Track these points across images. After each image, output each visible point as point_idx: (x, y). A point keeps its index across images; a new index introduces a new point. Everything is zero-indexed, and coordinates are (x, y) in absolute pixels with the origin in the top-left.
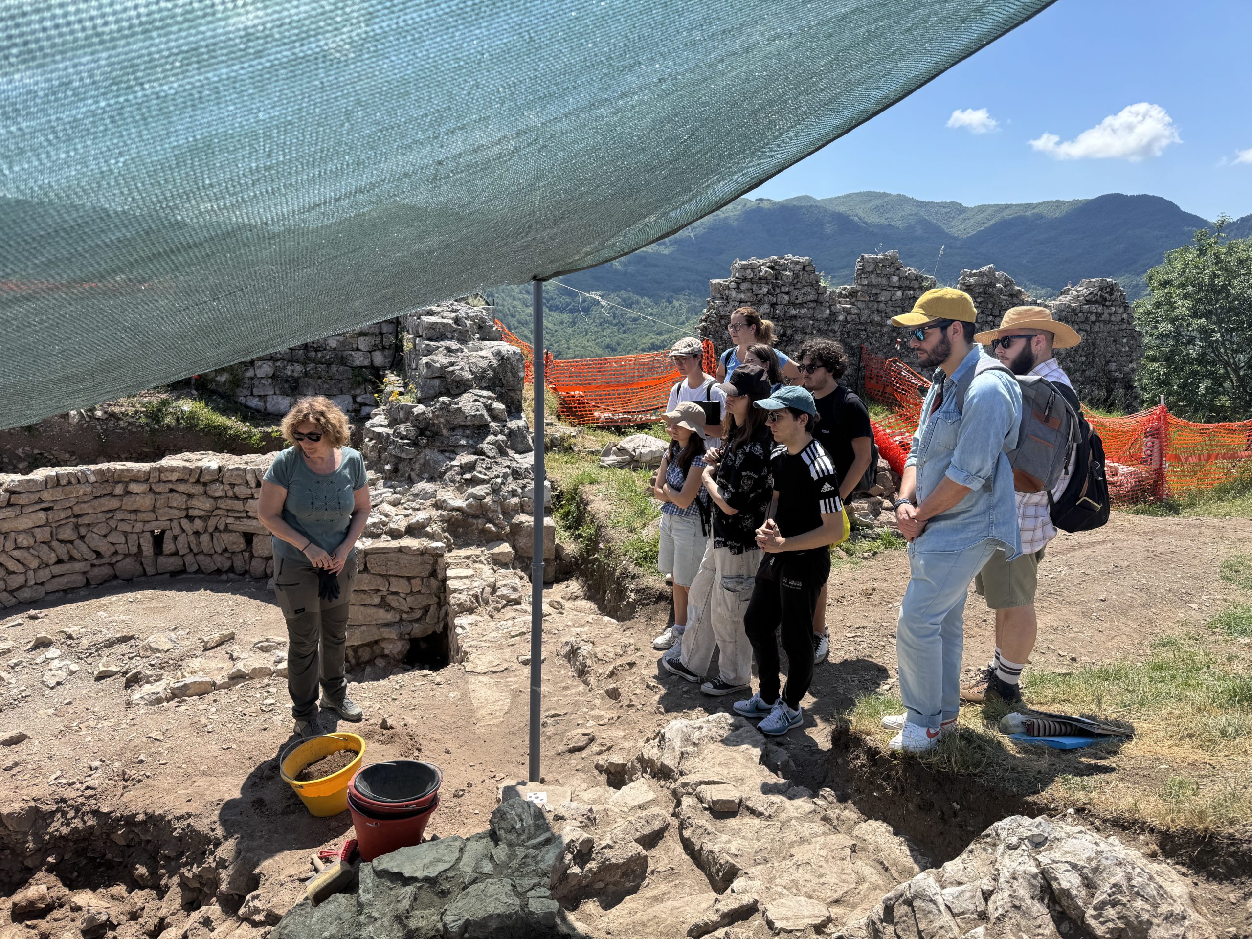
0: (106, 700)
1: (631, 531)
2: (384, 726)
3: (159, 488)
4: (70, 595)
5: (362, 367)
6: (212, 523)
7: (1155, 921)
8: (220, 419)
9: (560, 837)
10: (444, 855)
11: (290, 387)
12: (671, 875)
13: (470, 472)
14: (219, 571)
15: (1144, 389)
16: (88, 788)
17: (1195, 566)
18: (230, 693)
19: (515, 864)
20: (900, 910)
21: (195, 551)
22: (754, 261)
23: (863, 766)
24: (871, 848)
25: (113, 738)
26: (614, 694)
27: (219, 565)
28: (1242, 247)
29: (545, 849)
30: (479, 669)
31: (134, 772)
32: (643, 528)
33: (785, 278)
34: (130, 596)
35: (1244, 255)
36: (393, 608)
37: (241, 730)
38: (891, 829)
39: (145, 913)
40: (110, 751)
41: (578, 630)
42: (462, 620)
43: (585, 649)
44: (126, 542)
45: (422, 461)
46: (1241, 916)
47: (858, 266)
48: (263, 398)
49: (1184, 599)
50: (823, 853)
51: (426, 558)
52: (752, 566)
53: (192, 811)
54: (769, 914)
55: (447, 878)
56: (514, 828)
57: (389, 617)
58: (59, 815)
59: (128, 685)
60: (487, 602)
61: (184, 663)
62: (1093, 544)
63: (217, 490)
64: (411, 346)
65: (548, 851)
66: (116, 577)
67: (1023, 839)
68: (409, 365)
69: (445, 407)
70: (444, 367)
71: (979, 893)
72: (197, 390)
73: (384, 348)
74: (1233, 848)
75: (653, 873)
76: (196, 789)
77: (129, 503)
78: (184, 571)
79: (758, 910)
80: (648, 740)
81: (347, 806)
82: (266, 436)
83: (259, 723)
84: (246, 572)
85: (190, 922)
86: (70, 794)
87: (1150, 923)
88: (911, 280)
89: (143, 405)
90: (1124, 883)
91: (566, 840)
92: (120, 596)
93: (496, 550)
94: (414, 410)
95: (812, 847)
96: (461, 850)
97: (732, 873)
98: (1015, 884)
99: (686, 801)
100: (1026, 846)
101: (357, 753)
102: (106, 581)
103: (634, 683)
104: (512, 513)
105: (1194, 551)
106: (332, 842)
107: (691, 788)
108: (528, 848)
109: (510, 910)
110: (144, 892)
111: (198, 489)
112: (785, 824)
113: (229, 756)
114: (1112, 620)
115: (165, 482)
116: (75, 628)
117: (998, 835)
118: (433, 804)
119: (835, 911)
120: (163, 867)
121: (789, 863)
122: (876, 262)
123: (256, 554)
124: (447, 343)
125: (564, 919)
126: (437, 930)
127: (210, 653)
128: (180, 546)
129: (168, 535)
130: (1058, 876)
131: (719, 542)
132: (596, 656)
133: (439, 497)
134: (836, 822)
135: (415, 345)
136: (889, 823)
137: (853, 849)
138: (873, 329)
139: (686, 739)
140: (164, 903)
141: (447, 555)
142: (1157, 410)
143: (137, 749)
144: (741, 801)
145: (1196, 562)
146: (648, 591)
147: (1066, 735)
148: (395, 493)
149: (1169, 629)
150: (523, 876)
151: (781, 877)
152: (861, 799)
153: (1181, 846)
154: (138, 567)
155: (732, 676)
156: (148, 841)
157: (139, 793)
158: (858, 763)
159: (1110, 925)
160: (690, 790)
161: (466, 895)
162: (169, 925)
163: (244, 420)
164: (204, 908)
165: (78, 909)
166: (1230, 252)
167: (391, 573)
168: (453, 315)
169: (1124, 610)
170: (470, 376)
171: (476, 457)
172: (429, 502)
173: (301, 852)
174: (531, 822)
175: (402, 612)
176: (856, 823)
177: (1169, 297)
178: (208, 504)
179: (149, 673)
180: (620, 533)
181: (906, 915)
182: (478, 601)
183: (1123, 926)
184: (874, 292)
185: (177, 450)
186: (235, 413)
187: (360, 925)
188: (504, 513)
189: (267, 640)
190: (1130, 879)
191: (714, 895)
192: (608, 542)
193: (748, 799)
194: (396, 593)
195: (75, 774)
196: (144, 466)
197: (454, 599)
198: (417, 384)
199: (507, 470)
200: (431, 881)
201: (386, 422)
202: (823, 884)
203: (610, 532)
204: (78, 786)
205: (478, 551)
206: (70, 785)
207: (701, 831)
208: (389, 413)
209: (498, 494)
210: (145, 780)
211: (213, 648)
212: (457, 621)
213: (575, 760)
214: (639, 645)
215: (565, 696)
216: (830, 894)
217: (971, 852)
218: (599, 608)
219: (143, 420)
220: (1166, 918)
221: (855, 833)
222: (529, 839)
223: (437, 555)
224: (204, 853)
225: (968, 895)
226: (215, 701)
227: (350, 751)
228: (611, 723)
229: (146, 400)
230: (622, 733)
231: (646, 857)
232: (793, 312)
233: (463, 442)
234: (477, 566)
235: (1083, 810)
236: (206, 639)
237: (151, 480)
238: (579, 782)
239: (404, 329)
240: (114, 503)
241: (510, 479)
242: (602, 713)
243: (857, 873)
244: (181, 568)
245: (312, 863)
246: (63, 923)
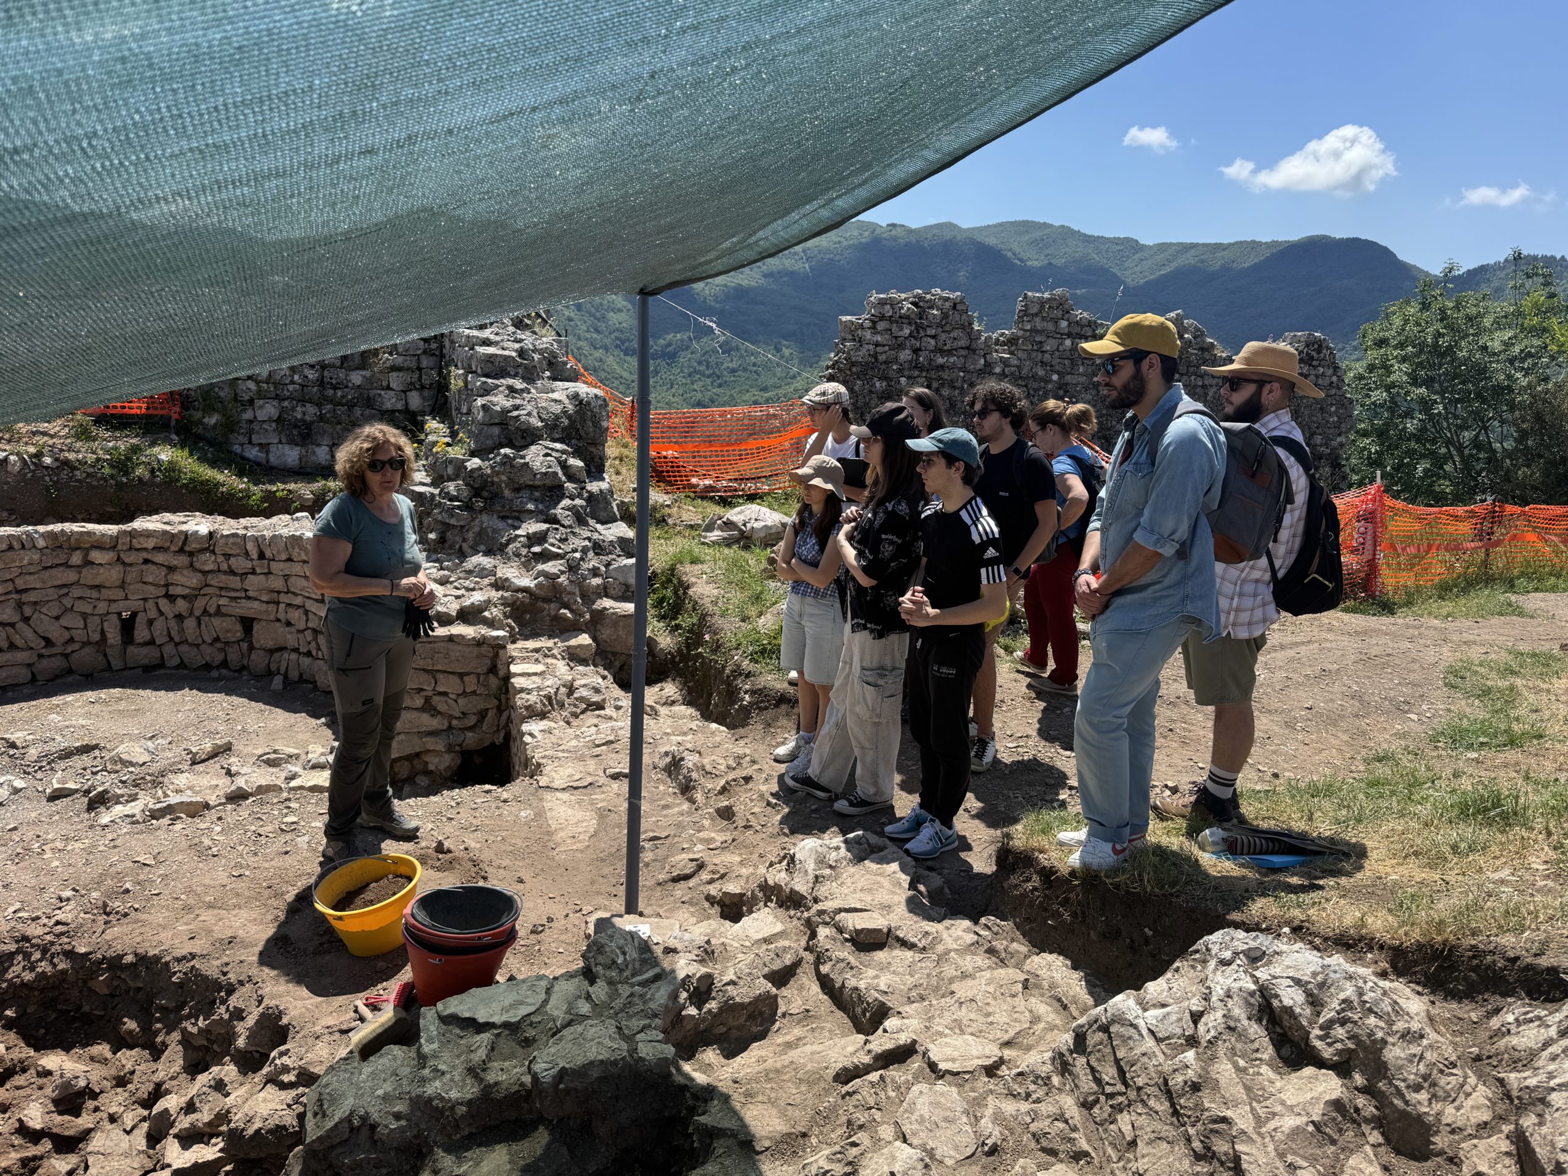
0: (63, 825)
1: (743, 620)
2: (440, 848)
3: (129, 558)
4: (10, 694)
5: (393, 411)
6: (200, 604)
7: (1390, 1040)
8: (209, 473)
9: (673, 971)
10: (527, 997)
11: (300, 434)
12: (806, 1018)
13: (540, 544)
14: (207, 667)
15: (1353, 470)
16: (58, 923)
17: (1414, 671)
18: (239, 809)
19: (618, 1003)
20: (1094, 1038)
21: (177, 640)
22: (894, 294)
23: (1035, 889)
24: (1045, 984)
25: (87, 863)
26: (727, 814)
27: (208, 658)
28: (1472, 301)
29: (654, 986)
30: (557, 784)
31: (117, 904)
32: (759, 616)
33: (931, 317)
34: (91, 695)
35: (1473, 311)
36: (440, 713)
37: (256, 854)
38: (1069, 963)
39: (135, 1077)
40: (85, 879)
41: (679, 739)
42: (532, 727)
43: (690, 760)
44: (86, 627)
45: (477, 529)
46: (1484, 1035)
47: (1019, 307)
48: (264, 447)
49: (1401, 709)
50: (991, 989)
51: (484, 649)
52: (897, 655)
53: (196, 950)
54: (931, 1055)
55: (531, 1024)
56: (614, 962)
57: (435, 723)
58: (20, 957)
59: (91, 807)
60: (562, 706)
61: (166, 780)
62: (1296, 644)
63: (207, 562)
64: (461, 383)
65: (659, 988)
66: (70, 671)
67: (1237, 954)
68: (458, 409)
69: (507, 460)
70: (505, 412)
71: (1187, 1015)
72: (177, 434)
73: (423, 387)
74: (1475, 962)
75: (784, 1015)
76: (201, 925)
77: (89, 576)
78: (161, 665)
79: (916, 1052)
80: (771, 865)
81: (402, 940)
82: (269, 496)
83: (278, 844)
84: (244, 668)
85: (197, 1087)
86: (34, 930)
87: (1384, 1042)
88: (1082, 326)
89: (107, 452)
90: (1355, 998)
91: (681, 975)
92: (78, 695)
93: (573, 642)
94: (468, 464)
95: (976, 982)
96: (548, 991)
97: (881, 1013)
98: (1230, 1003)
99: (823, 932)
100: (1241, 960)
101: (410, 879)
102: (57, 677)
103: (752, 800)
104: (593, 597)
105: (1414, 653)
106: (380, 986)
107: (830, 918)
108: (633, 985)
109: (616, 1056)
110: (134, 1052)
111: (182, 560)
112: (942, 958)
113: (240, 885)
114: (1319, 731)
115: (137, 550)
116: (20, 734)
117: (1208, 950)
118: (511, 936)
119: (1008, 1053)
120: (159, 1020)
121: (948, 999)
122: (1042, 302)
123: (256, 645)
124: (510, 381)
125: (679, 1069)
126: (522, 1084)
127: (200, 768)
128: (156, 634)
129: (141, 619)
130: (1279, 992)
131: (858, 625)
132: (703, 768)
133: (499, 574)
134: (1003, 955)
135: (466, 382)
136: (1066, 956)
137: (1026, 985)
138: (1035, 385)
139: (821, 861)
140: (161, 1065)
141: (510, 647)
142: (1372, 489)
143: (120, 876)
144: (889, 930)
145: (1416, 666)
146: (766, 692)
147: (1273, 853)
148: (442, 569)
149: (1384, 740)
150: (629, 1017)
151: (941, 1016)
152: (1032, 929)
153: (1416, 963)
154: (101, 658)
155: (872, 790)
156: (139, 989)
157: (126, 929)
158: (1029, 886)
159: (1339, 1046)
160: (828, 919)
161: (560, 1040)
162: (168, 1092)
163: (240, 474)
164: (215, 1069)
165: (48, 1073)
166: (1457, 308)
167: (439, 667)
168: (517, 346)
169: (1333, 720)
170: (540, 424)
171: (546, 526)
172: (486, 581)
173: (341, 998)
174: (635, 955)
175: (451, 717)
176: (1026, 957)
177: (1385, 359)
178: (194, 580)
179: (119, 792)
180: (731, 623)
181: (1101, 1043)
182: (551, 704)
183: (1353, 1046)
184: (1038, 339)
185: (152, 510)
186: (228, 466)
187: (423, 1081)
188: (582, 596)
189: (275, 752)
190: (1361, 994)
191: (861, 1038)
192: (715, 633)
193: (899, 928)
194: (445, 694)
195: (40, 906)
196: (111, 529)
197: (520, 700)
198: (470, 432)
199: (587, 543)
200: (512, 1028)
201: (428, 480)
202: (991, 1023)
203: (718, 621)
204: (45, 921)
205: (550, 643)
206: (33, 919)
207: (842, 965)
208: (430, 469)
209: (576, 573)
210: (133, 914)
211: (203, 761)
212: (525, 727)
213: (680, 890)
214: (756, 756)
215: (665, 816)
216: (999, 1034)
217: (1177, 970)
218: (702, 716)
219: (107, 471)
220: (1403, 1036)
221: (1026, 968)
222: (633, 975)
223: (498, 646)
224: (214, 1002)
225: (1174, 1017)
226: (220, 819)
227: (401, 876)
228: (724, 847)
229: (111, 444)
230: (738, 859)
231: (776, 996)
232: (941, 360)
233: (531, 506)
234: (550, 661)
235: (1300, 928)
236: (194, 750)
237: (119, 547)
238: (686, 915)
239: (452, 362)
240: (71, 576)
241: (591, 554)
242: (713, 835)
243: (1031, 1011)
244: (158, 661)
245: (356, 1011)
246: (28, 1091)
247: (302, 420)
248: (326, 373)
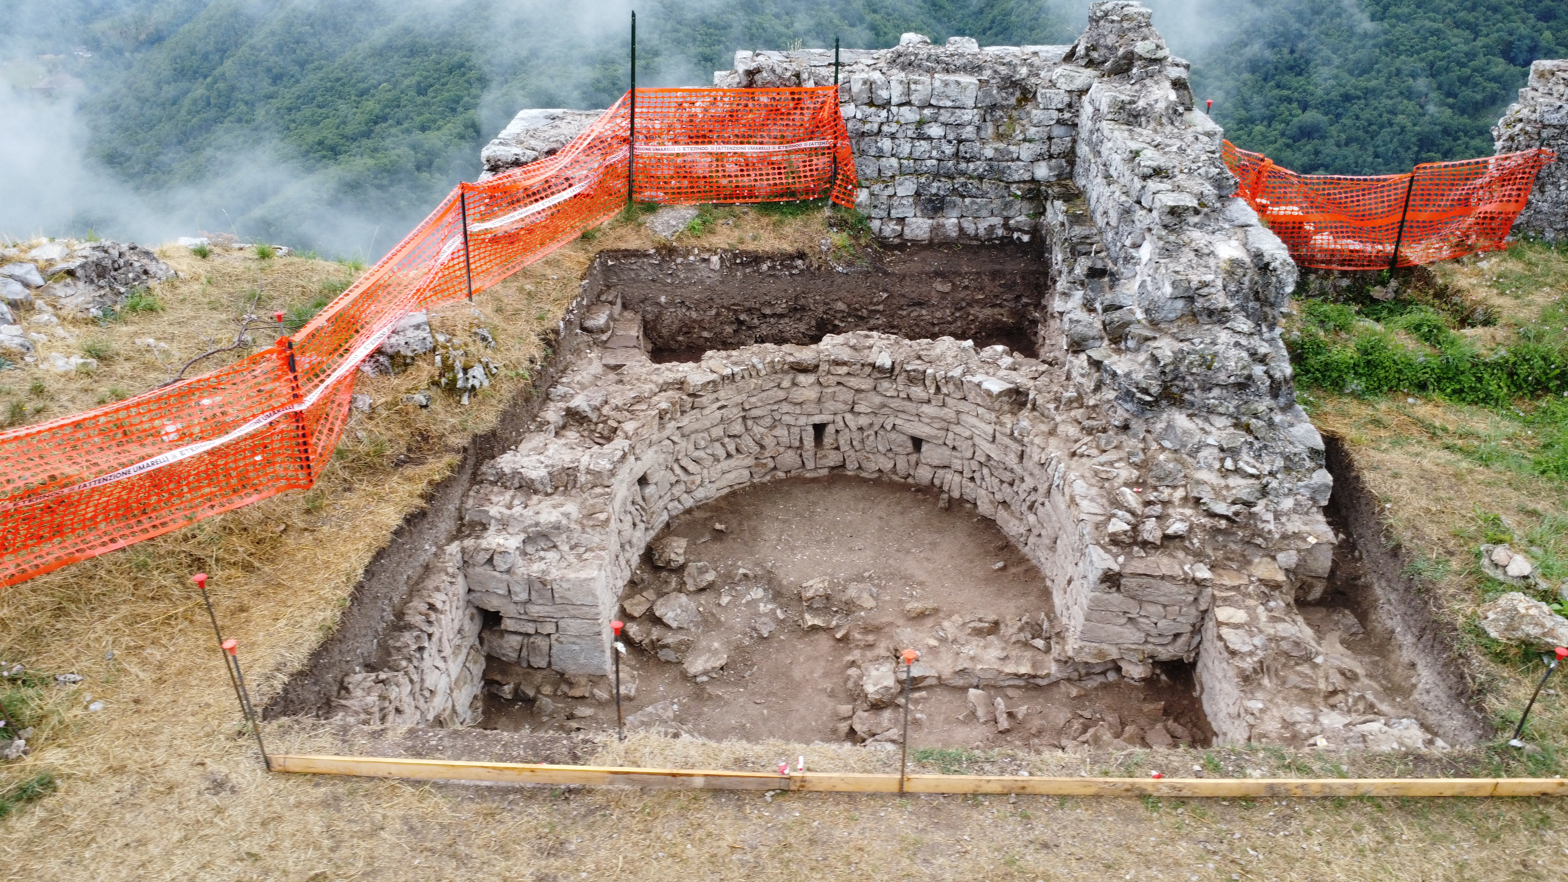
3: (826, 382)
6: (878, 420)
11: (934, 207)
14: (880, 472)
21: (857, 448)
27: (881, 465)
36: (1139, 631)
44: (789, 435)
48: (901, 221)
51: (1190, 587)
57: (1133, 638)
63: (889, 389)
66: (775, 469)
73: (1051, 157)
77: (795, 396)
78: (843, 467)
84: (910, 476)
102: (767, 474)
115: (833, 375)
123: (923, 461)
128: (841, 441)
129: (830, 429)
154: (798, 460)
167: (1148, 599)
175: (1149, 635)
194: (1147, 618)
205: (1244, 577)
223: (1202, 586)
234: (1248, 602)
237: (819, 373)
240: (781, 395)
244: (840, 464)
247: (936, 195)
248: (962, 148)
